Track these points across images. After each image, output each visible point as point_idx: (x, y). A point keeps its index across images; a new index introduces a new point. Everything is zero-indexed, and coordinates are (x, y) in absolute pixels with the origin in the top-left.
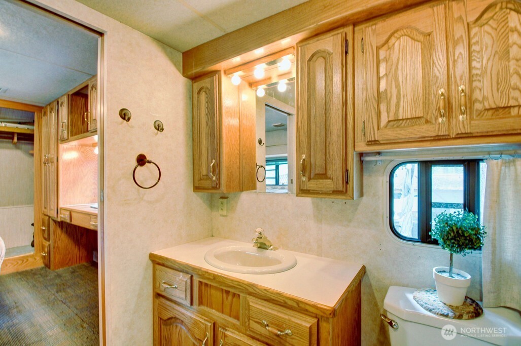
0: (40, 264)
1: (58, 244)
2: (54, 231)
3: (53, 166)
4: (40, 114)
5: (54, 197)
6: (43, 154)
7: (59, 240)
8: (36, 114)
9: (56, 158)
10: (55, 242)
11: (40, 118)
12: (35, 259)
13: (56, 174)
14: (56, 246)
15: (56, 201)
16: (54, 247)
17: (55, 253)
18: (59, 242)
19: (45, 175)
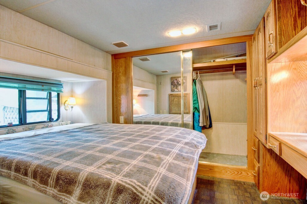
0: (251, 180)
1: (267, 169)
2: (263, 155)
3: (262, 89)
4: (251, 42)
5: (263, 121)
6: (253, 79)
7: (268, 165)
8: (247, 43)
9: (264, 79)
10: (264, 166)
11: (250, 46)
12: (248, 174)
13: (264, 97)
14: (265, 170)
15: (264, 125)
16: (263, 171)
17: (264, 178)
18: (268, 167)
19: (255, 99)
